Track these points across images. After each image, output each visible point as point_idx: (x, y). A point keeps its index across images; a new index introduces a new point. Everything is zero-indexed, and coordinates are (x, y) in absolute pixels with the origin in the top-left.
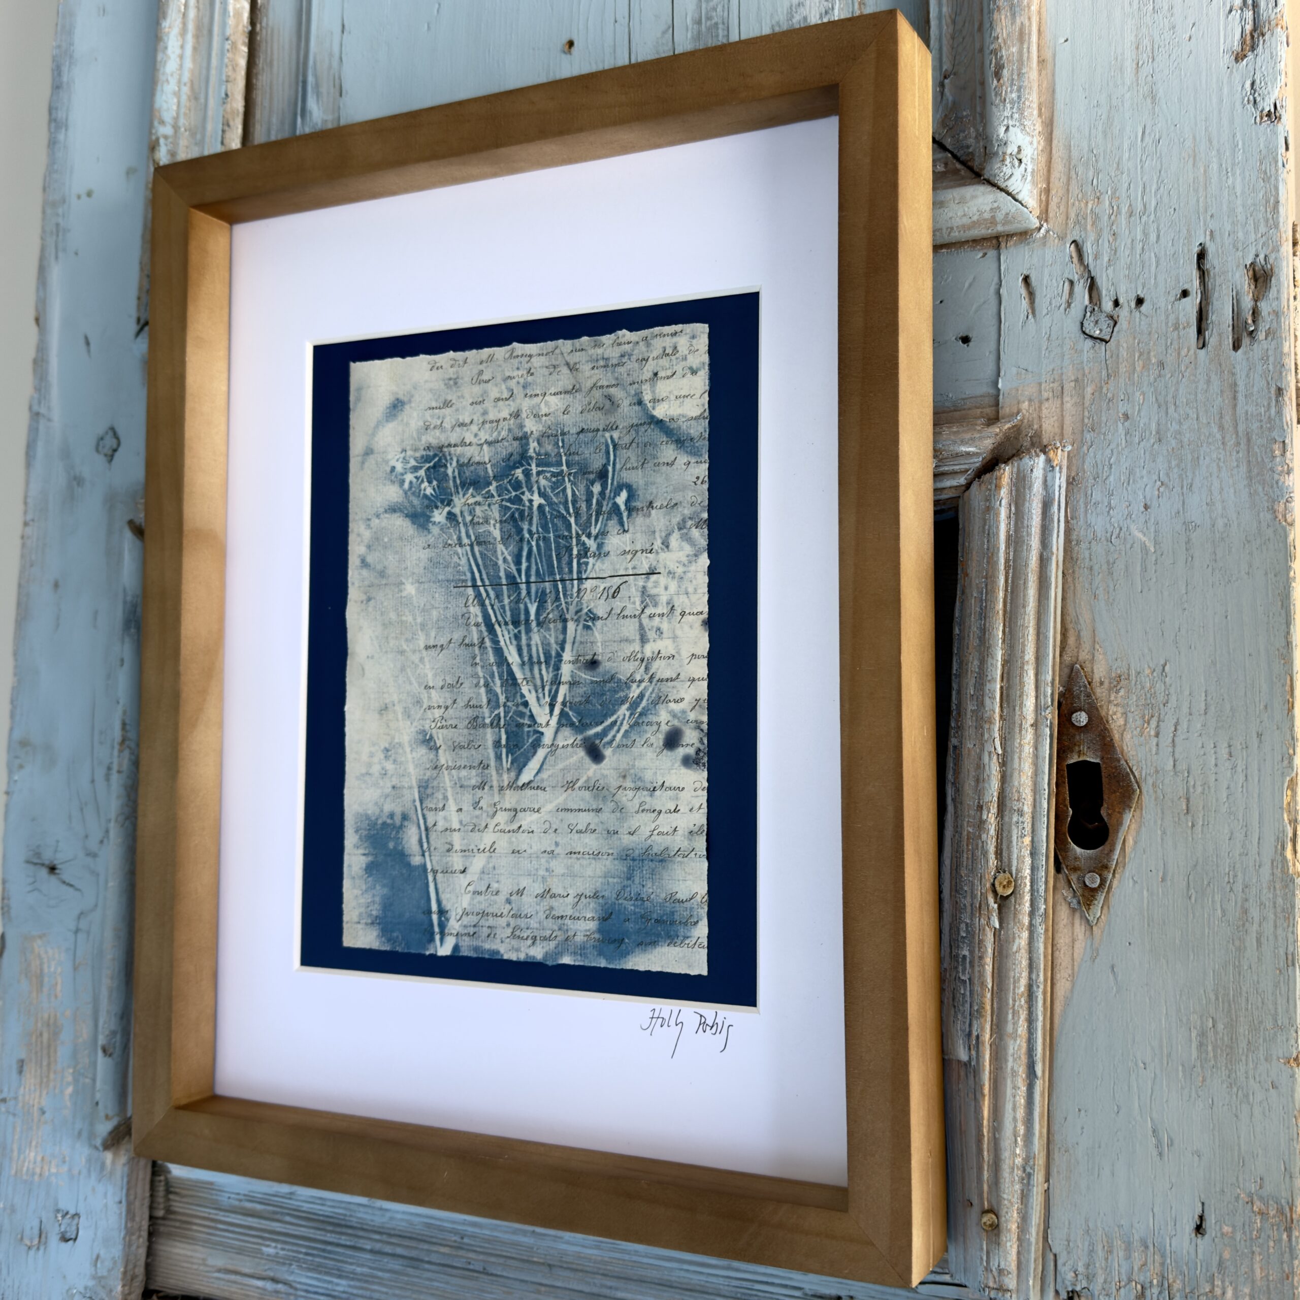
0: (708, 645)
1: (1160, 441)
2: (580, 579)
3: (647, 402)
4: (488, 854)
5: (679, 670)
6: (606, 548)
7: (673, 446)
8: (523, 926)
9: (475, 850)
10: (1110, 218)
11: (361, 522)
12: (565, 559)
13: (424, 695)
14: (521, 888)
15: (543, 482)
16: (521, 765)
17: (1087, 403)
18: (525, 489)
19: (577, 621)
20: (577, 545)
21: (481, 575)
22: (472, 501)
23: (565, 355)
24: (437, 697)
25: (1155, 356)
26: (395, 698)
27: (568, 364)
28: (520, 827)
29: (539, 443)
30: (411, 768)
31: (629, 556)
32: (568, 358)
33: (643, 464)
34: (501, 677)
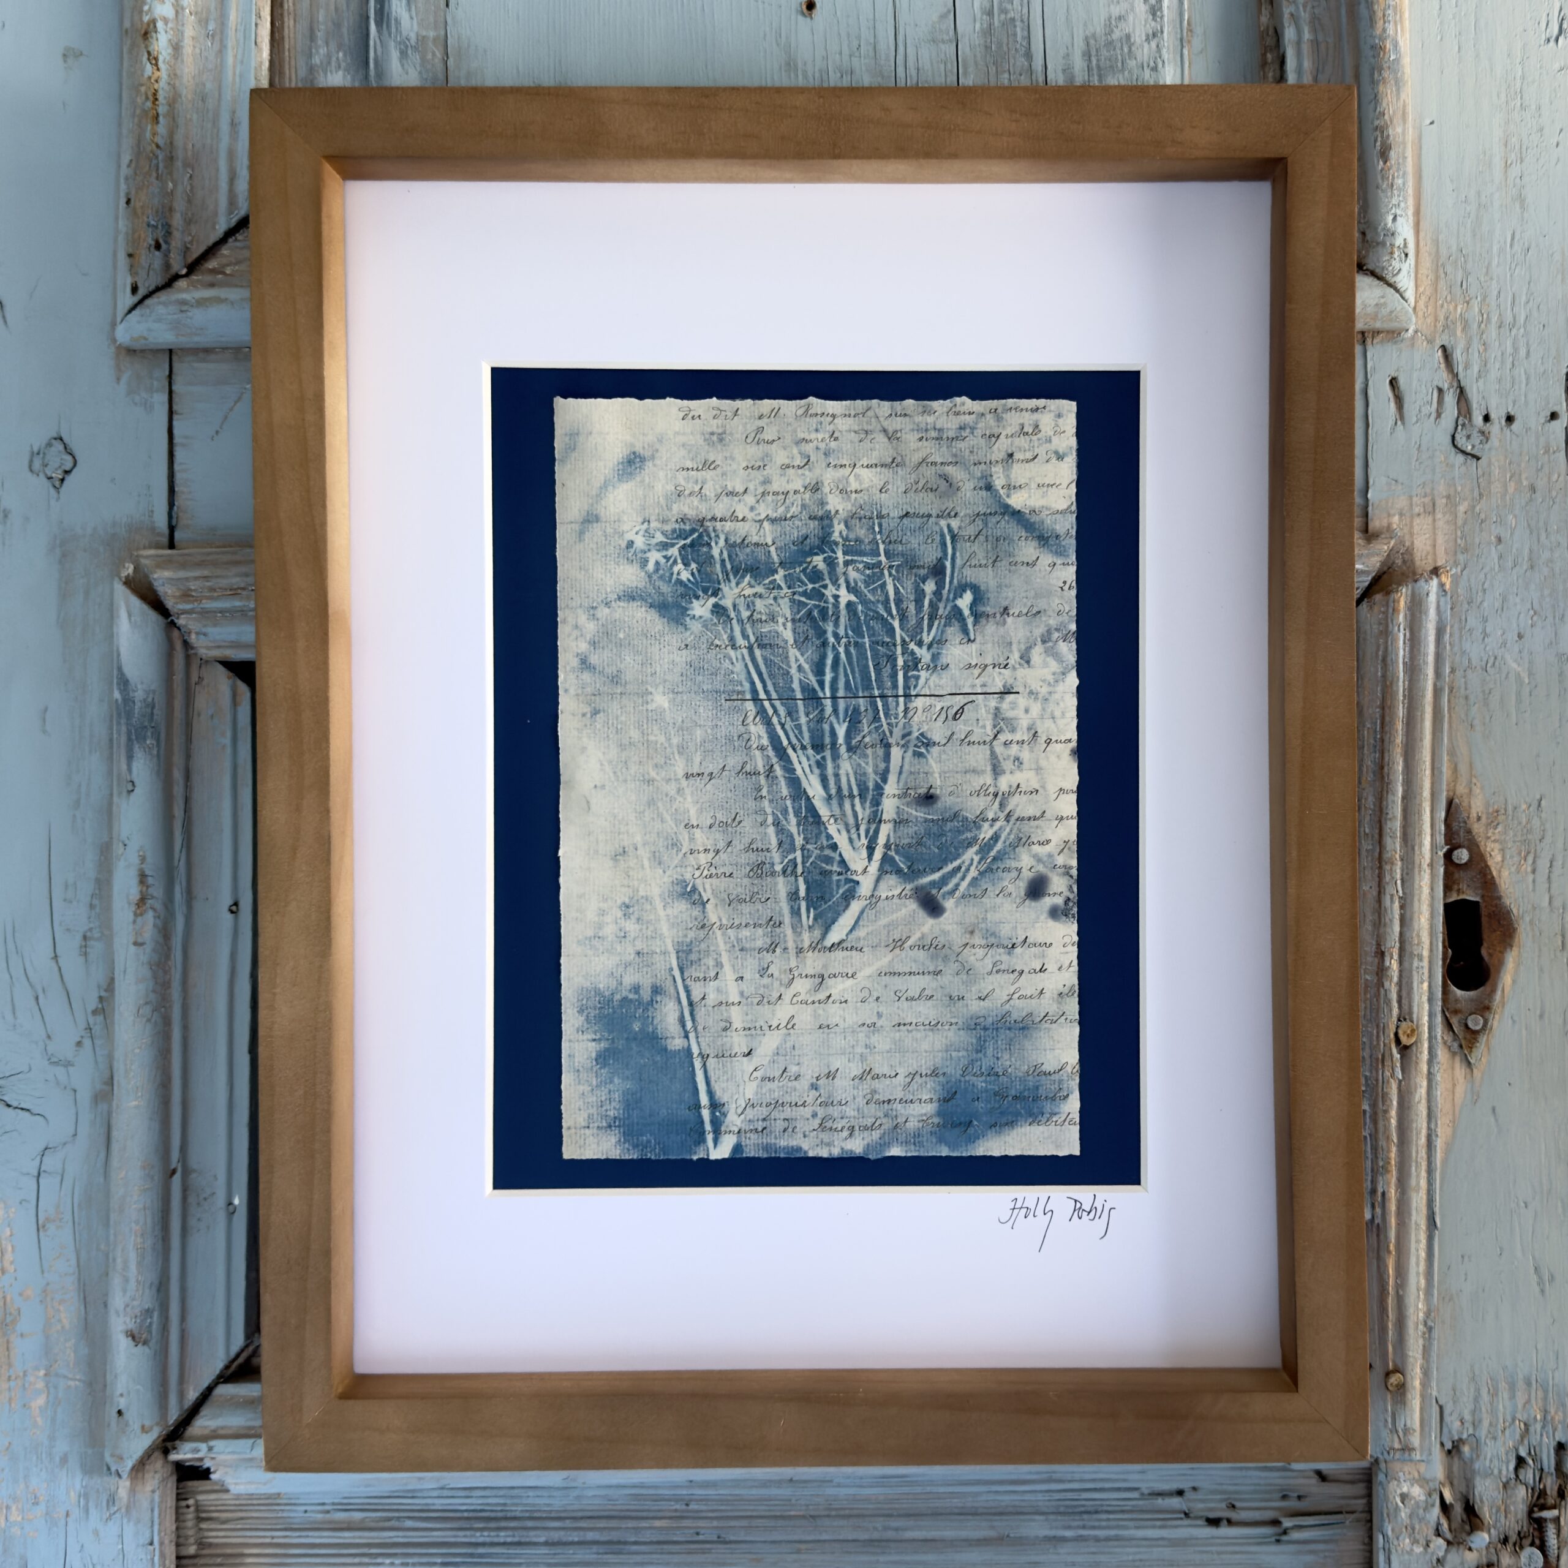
0: (1078, 778)
1: (1532, 567)
2: (907, 696)
3: (999, 488)
4: (784, 1031)
5: (1044, 808)
6: (944, 660)
7: (1035, 543)
8: (836, 1115)
9: (765, 1027)
10: (1479, 326)
11: (580, 611)
12: (887, 671)
13: (684, 836)
14: (833, 1070)
15: (853, 575)
16: (829, 921)
17: (1460, 522)
18: (828, 581)
19: (905, 746)
20: (903, 654)
21: (765, 686)
22: (748, 592)
23: (882, 419)
24: (701, 838)
25: (1526, 478)
26: (638, 839)
27: (885, 431)
28: (829, 997)
29: (847, 526)
30: (664, 928)
31: (977, 671)
32: (886, 424)
33: (995, 561)
34: (797, 813)
